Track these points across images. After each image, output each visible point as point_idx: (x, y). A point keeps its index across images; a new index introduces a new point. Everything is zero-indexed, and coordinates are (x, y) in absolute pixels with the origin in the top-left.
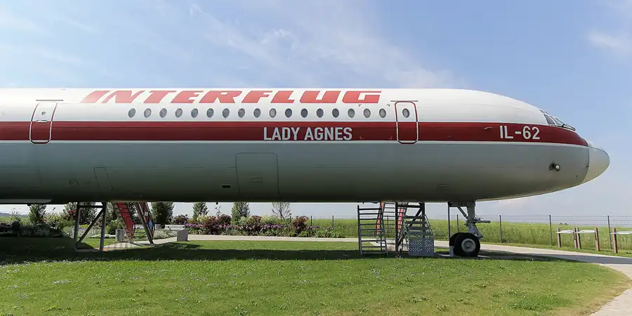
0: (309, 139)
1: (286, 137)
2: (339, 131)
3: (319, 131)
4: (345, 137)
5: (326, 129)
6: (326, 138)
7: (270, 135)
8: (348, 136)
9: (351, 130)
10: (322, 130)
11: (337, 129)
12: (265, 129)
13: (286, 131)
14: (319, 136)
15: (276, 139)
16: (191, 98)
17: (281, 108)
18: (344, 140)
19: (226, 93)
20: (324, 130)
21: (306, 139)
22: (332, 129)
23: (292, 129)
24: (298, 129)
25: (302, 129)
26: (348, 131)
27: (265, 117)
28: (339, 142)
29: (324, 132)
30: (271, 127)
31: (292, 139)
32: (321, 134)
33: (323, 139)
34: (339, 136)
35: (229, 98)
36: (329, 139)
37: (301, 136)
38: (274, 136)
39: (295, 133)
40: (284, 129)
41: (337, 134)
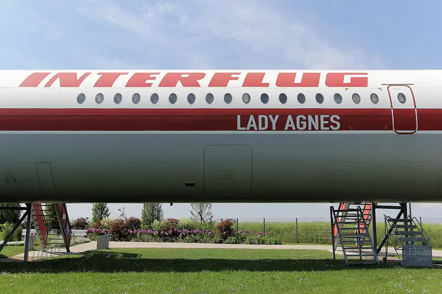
0: (290, 129)
1: (263, 126)
2: (325, 119)
3: (301, 119)
4: (332, 127)
5: (310, 117)
6: (310, 128)
7: (244, 124)
8: (335, 125)
9: (338, 118)
10: (304, 118)
11: (322, 117)
12: (239, 117)
13: (263, 119)
14: (301, 126)
15: (252, 129)
16: (148, 81)
17: (256, 92)
18: (331, 129)
19: (187, 76)
20: (307, 118)
21: (286, 128)
22: (317, 117)
23: (271, 117)
24: (277, 117)
25: (282, 117)
26: (335, 119)
27: (237, 103)
28: (325, 132)
29: (307, 120)
30: (245, 114)
31: (270, 128)
32: (304, 123)
33: (307, 129)
34: (325, 125)
35: (192, 81)
36: (313, 129)
37: (281, 126)
38: (249, 125)
39: (274, 122)
40: (260, 117)
41: (323, 122)
